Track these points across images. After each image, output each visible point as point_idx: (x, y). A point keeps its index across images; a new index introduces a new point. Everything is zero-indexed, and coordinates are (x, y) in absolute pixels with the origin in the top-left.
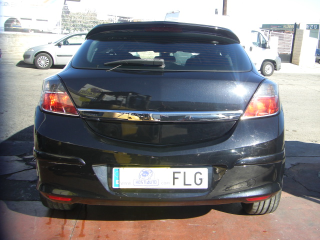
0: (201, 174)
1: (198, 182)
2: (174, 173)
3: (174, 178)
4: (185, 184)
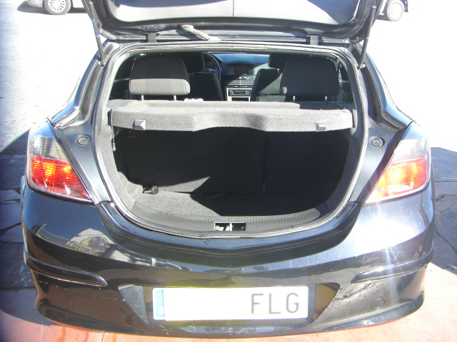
0: (297, 295)
1: (292, 307)
2: (253, 295)
3: (253, 303)
4: (270, 312)
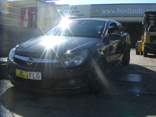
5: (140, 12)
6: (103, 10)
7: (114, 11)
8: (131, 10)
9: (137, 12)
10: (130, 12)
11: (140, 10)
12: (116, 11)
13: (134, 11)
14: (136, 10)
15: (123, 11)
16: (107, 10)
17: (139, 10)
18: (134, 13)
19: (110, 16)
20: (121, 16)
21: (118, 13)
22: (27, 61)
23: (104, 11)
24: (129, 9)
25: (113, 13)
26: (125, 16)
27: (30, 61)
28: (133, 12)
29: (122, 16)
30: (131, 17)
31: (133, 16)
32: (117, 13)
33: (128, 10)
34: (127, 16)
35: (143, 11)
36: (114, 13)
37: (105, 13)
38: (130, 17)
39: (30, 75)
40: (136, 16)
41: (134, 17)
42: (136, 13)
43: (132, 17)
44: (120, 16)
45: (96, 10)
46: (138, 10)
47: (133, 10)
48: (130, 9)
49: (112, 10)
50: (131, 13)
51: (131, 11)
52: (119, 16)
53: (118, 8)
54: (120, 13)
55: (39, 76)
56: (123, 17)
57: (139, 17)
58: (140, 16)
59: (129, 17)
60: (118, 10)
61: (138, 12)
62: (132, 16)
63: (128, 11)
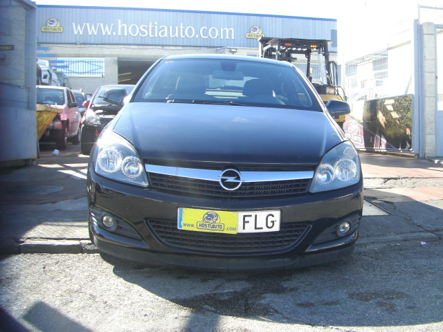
5: (184, 34)
6: (74, 24)
7: (107, 28)
8: (156, 27)
9: (174, 33)
10: (153, 33)
11: (181, 27)
12: (115, 29)
13: (166, 30)
14: (171, 27)
15: (134, 29)
16: (88, 25)
17: (179, 29)
18: (166, 35)
19: (97, 42)
20: (129, 42)
21: (120, 34)
22: (220, 181)
23: (79, 27)
24: (151, 23)
25: (104, 33)
26: (140, 43)
27: (231, 179)
28: (163, 33)
29: (132, 43)
30: (158, 47)
31: (163, 46)
32: (117, 33)
33: (150, 26)
34: (147, 43)
35: (190, 30)
36: (109, 34)
37: (81, 33)
38: (155, 47)
39: (245, 222)
40: (171, 44)
41: (165, 48)
42: (171, 36)
43: (160, 47)
44: (125, 43)
45: (53, 21)
46: (177, 28)
47: (163, 28)
48: (156, 23)
49: (102, 25)
50: (156, 36)
51: (159, 30)
52: (122, 43)
53: (120, 21)
54: (126, 34)
55: (273, 222)
56: (136, 47)
57: (180, 48)
58: (183, 46)
59: (152, 47)
60: (120, 27)
61: (177, 35)
62: (161, 44)
63: (148, 29)
